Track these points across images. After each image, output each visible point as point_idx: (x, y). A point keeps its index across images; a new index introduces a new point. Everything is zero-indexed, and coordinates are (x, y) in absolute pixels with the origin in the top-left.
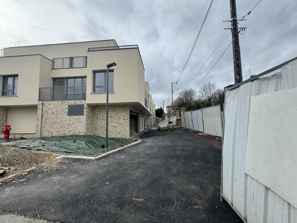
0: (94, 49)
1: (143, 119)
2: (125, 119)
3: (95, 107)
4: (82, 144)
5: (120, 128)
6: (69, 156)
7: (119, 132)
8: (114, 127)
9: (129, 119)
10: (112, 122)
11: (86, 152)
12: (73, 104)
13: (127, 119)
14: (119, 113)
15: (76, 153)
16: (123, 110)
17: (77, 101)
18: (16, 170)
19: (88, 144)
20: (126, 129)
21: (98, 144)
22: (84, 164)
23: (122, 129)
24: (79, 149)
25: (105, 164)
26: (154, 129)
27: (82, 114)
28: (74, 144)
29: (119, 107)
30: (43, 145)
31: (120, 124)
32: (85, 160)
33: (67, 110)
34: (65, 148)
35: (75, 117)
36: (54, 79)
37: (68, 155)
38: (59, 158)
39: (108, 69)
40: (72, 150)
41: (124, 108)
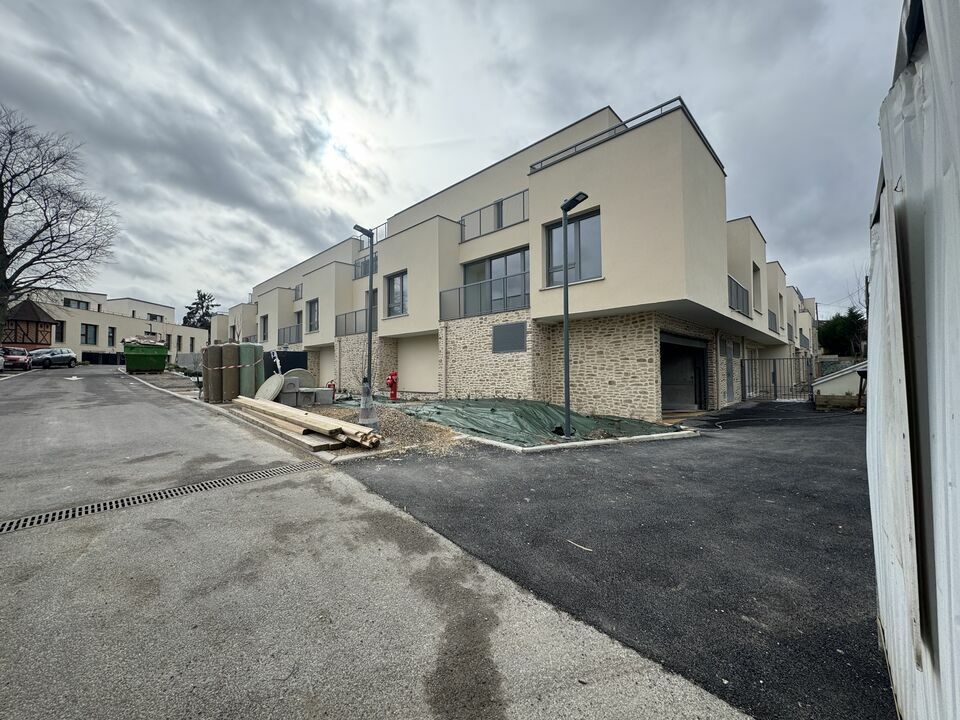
0: (544, 164)
1: (737, 361)
2: (645, 360)
3: (554, 326)
4: (507, 418)
5: (629, 388)
6: (477, 439)
7: (626, 401)
8: (610, 383)
9: (657, 358)
10: (603, 369)
11: (511, 435)
12: (501, 323)
13: (651, 361)
14: (622, 339)
15: (491, 435)
16: (637, 331)
17: (510, 314)
18: (392, 443)
19: (520, 420)
20: (645, 393)
21: (546, 422)
22: (497, 457)
23: (635, 392)
24: (498, 427)
25: (541, 465)
26: (791, 400)
27: (520, 346)
28: (491, 417)
29: (621, 322)
30: (438, 413)
31: (626, 374)
32: (501, 449)
33: (490, 339)
34: (473, 422)
35: (508, 356)
36: (466, 266)
37: (475, 436)
38: (457, 438)
39: (565, 215)
40: (485, 427)
41: (638, 324)
